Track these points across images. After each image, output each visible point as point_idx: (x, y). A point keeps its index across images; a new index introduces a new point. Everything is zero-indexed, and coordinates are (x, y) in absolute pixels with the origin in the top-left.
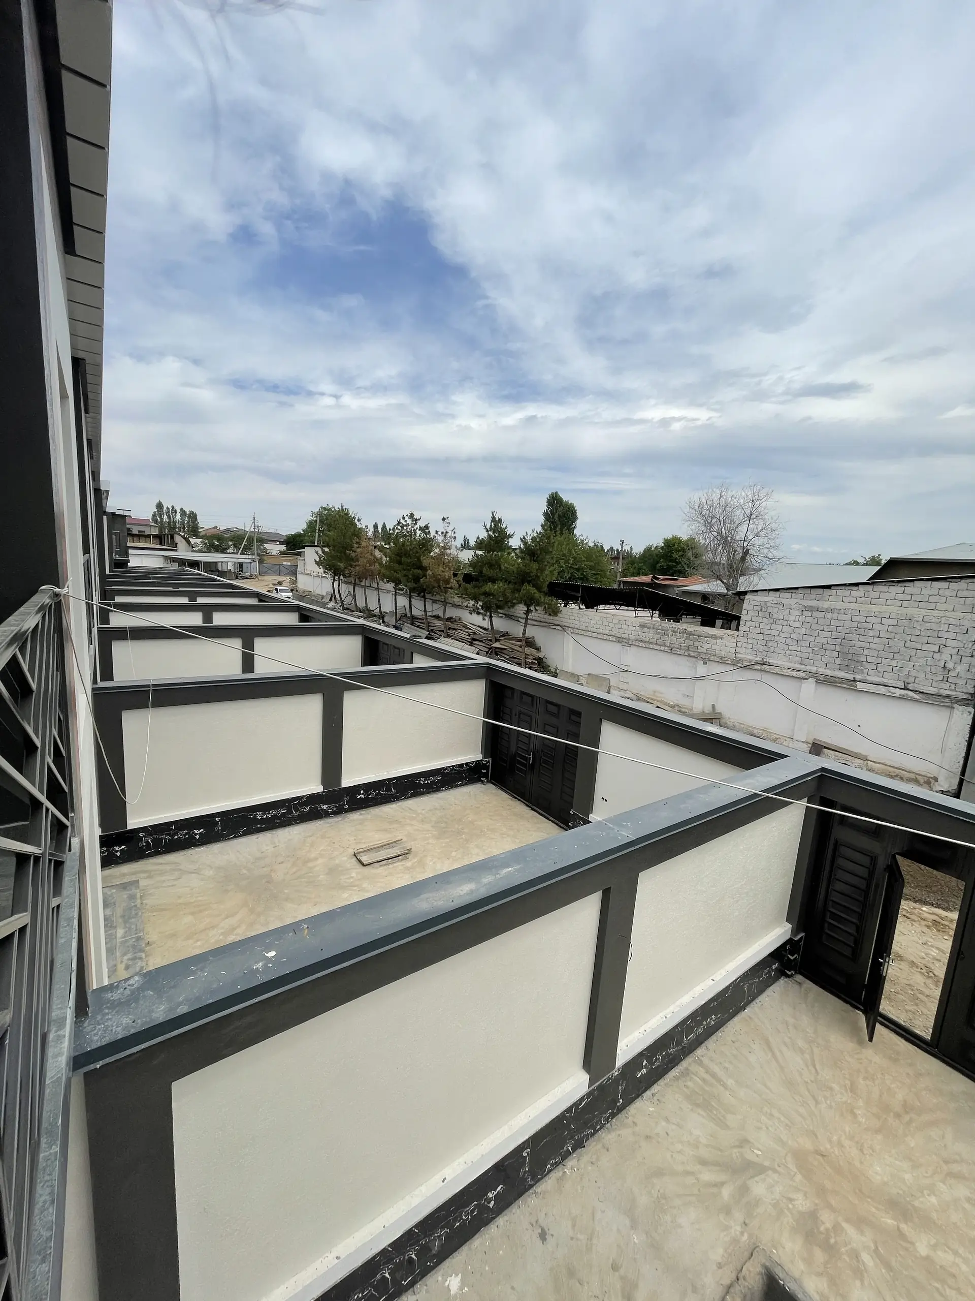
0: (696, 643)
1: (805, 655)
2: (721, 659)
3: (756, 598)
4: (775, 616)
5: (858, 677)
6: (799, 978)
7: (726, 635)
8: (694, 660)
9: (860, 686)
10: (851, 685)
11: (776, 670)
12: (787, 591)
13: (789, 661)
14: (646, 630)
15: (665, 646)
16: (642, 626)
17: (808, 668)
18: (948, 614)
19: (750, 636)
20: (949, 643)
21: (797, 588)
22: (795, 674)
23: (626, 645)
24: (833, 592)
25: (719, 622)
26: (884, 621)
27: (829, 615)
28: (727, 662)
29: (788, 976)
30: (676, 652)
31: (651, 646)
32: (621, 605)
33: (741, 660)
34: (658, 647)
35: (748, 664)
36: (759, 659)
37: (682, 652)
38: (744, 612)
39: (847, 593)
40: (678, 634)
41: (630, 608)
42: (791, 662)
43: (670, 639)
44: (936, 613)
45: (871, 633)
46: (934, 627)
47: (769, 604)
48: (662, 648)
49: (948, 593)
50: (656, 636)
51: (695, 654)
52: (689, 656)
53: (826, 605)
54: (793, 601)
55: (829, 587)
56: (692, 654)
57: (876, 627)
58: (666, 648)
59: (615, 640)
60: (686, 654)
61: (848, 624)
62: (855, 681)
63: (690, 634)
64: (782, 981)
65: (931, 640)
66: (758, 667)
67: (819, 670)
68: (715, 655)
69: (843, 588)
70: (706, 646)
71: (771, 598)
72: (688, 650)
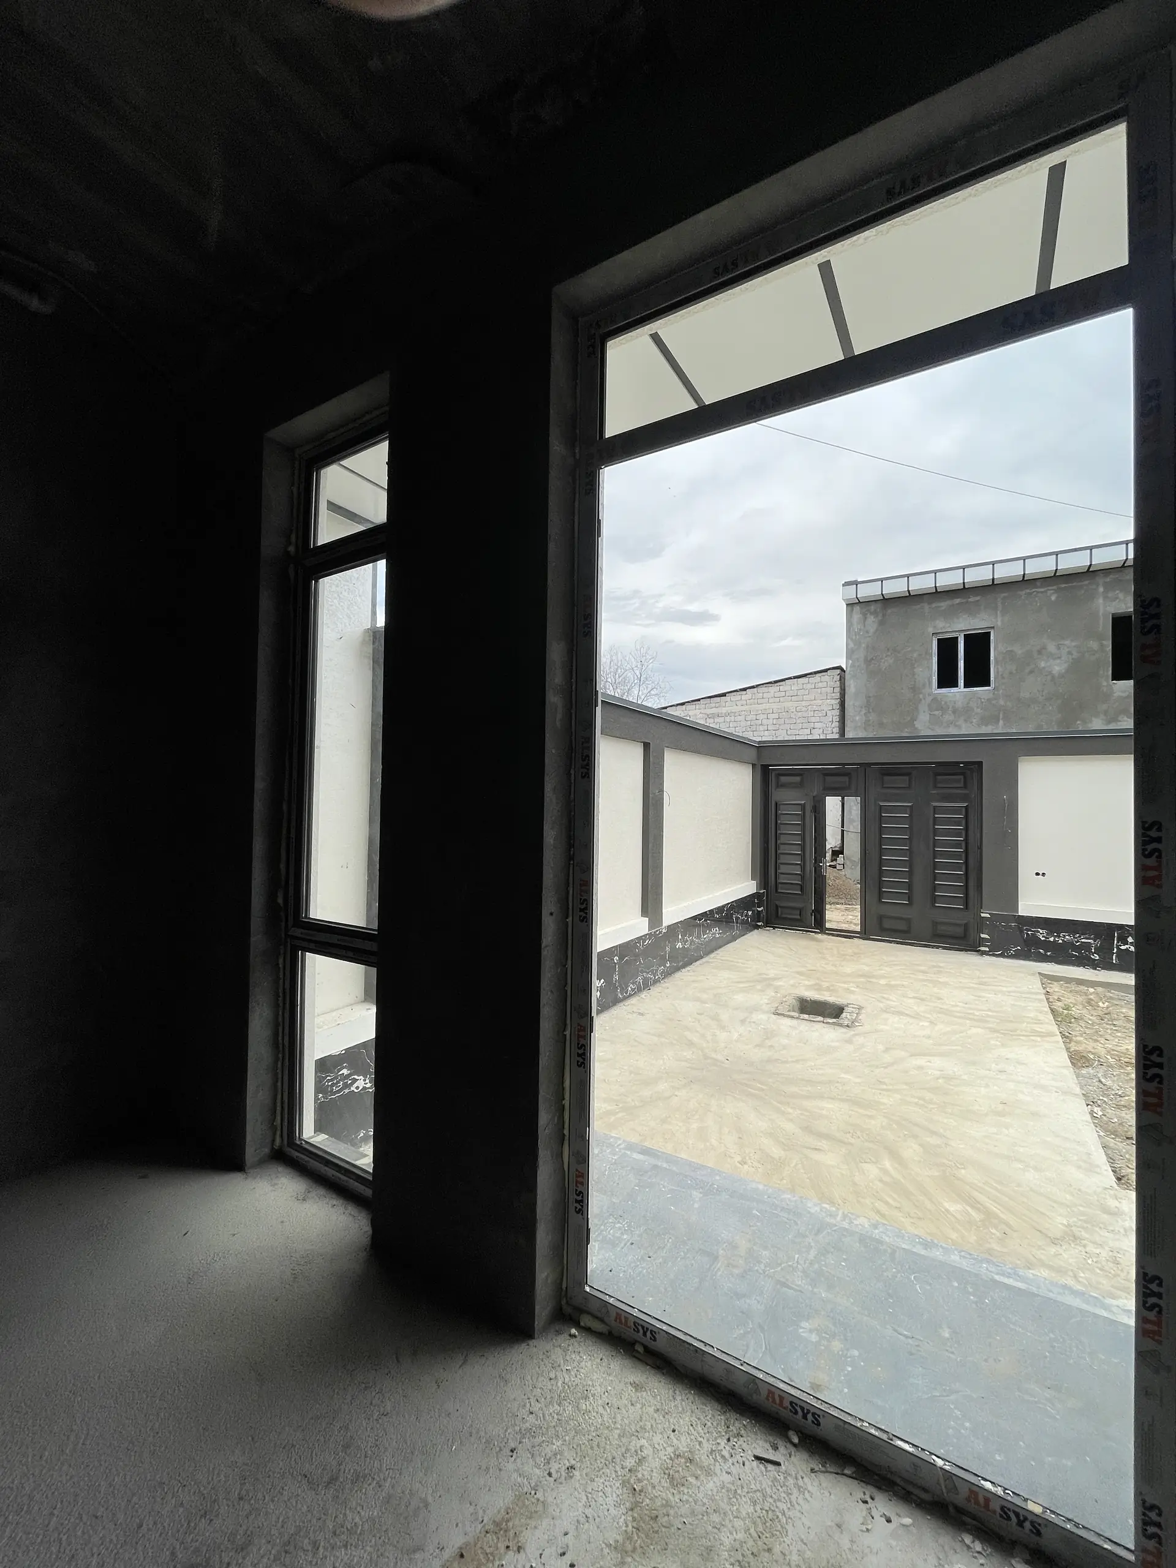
6: (767, 928)
18: (812, 703)
20: (817, 725)
24: (727, 698)
26: (770, 716)
27: (728, 719)
29: (760, 927)
39: (739, 697)
44: (804, 703)
45: (761, 728)
46: (805, 715)
49: (809, 686)
53: (724, 710)
55: (724, 695)
57: (765, 722)
61: (743, 724)
64: (756, 931)
65: (805, 725)
69: (735, 693)
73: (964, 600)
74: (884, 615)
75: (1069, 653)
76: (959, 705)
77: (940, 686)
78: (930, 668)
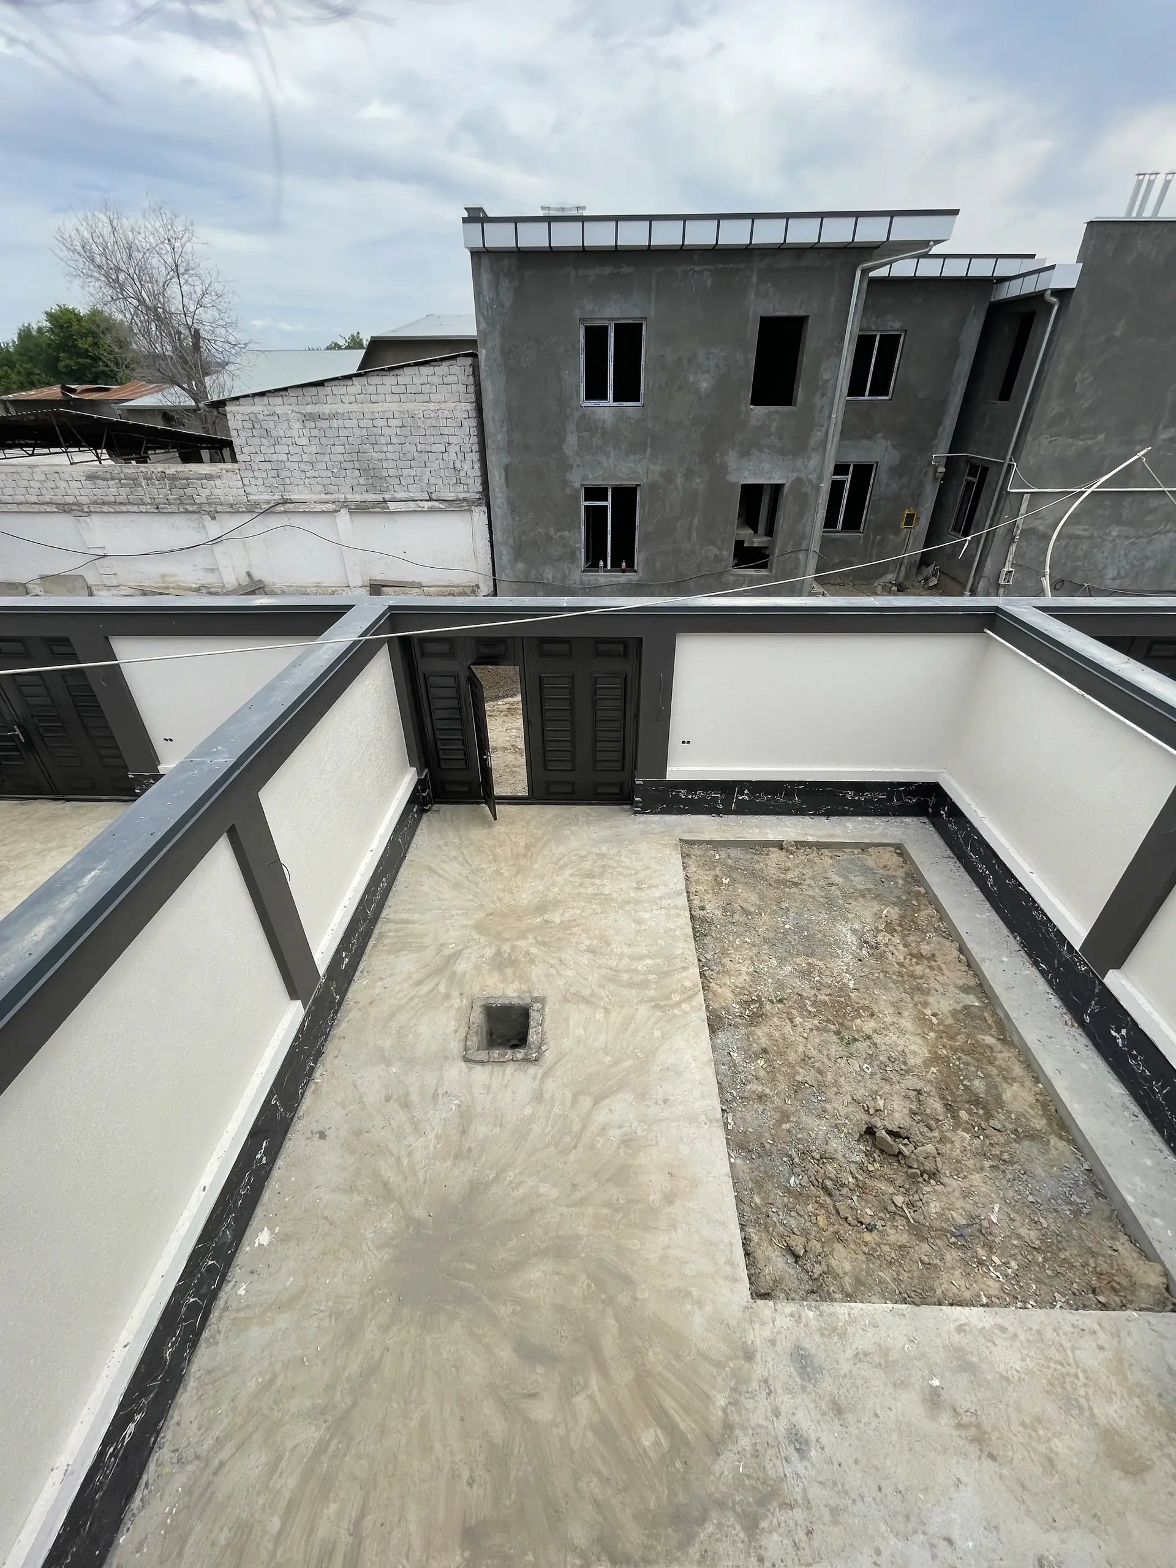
0: (188, 491)
1: (327, 481)
2: (232, 507)
3: (241, 409)
4: (274, 433)
5: (387, 496)
6: (436, 807)
7: (224, 471)
8: (196, 516)
9: (392, 506)
10: (384, 508)
11: (302, 508)
12: (276, 394)
13: (312, 492)
14: (100, 483)
15: (144, 504)
16: (92, 477)
17: (335, 497)
18: (443, 406)
19: (255, 466)
20: (453, 439)
21: (285, 389)
22: (324, 507)
23: (82, 514)
24: (327, 390)
25: (205, 454)
26: (390, 422)
27: (335, 423)
28: (241, 510)
29: (428, 811)
30: (165, 511)
31: (124, 508)
32: (34, 446)
33: (257, 504)
34: (135, 508)
35: (267, 506)
36: (277, 497)
37: (174, 508)
38: (234, 433)
39: (343, 390)
40: (157, 482)
41: (53, 450)
42: (314, 493)
43: (146, 491)
44: (432, 406)
45: (383, 440)
46: (435, 423)
47: (261, 417)
48: (143, 508)
49: (435, 380)
50: (123, 491)
51: (194, 508)
52: (187, 512)
53: (326, 409)
54: (287, 409)
55: (320, 384)
56: (191, 509)
57: (386, 431)
58: (149, 507)
59: (56, 510)
60: (182, 510)
61: (358, 432)
62: (385, 502)
63: (174, 478)
64: (425, 818)
65: (437, 439)
66: (281, 508)
67: (348, 496)
68: (221, 504)
69: (336, 383)
70: (205, 492)
71: (259, 407)
72: (182, 503)
73: (615, 271)
74: (521, 279)
75: (717, 365)
76: (608, 424)
77: (589, 397)
78: (578, 371)
